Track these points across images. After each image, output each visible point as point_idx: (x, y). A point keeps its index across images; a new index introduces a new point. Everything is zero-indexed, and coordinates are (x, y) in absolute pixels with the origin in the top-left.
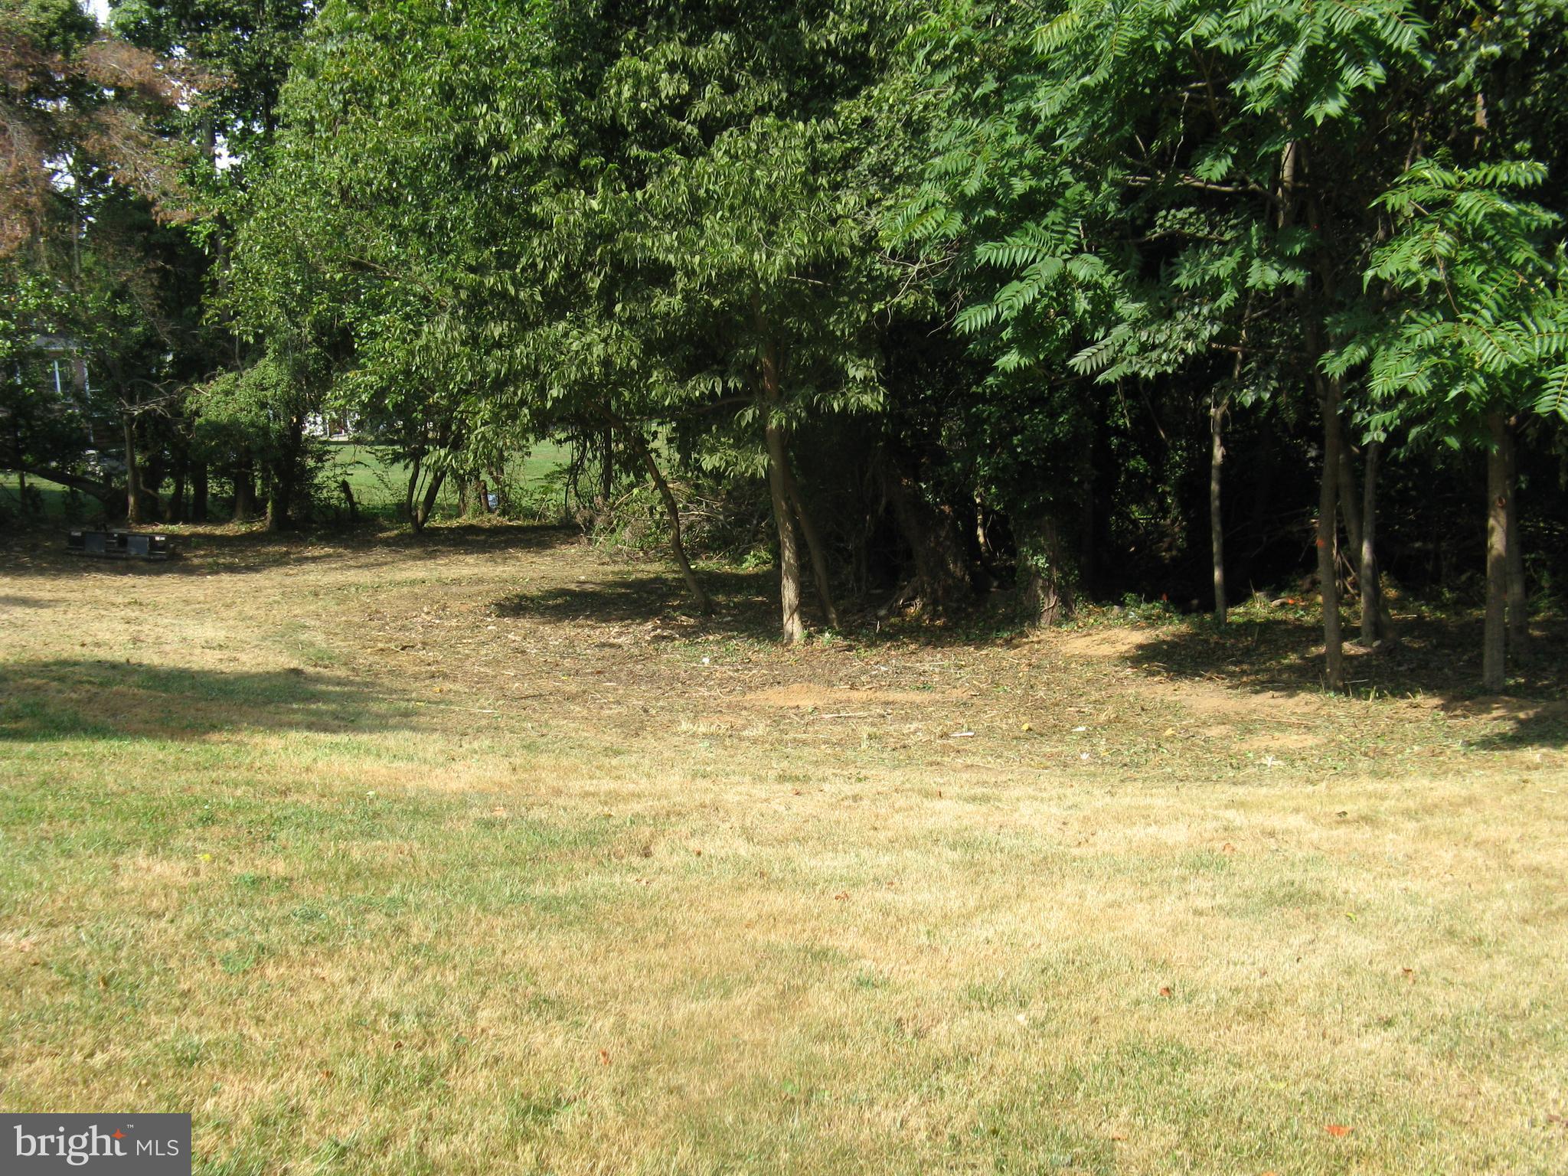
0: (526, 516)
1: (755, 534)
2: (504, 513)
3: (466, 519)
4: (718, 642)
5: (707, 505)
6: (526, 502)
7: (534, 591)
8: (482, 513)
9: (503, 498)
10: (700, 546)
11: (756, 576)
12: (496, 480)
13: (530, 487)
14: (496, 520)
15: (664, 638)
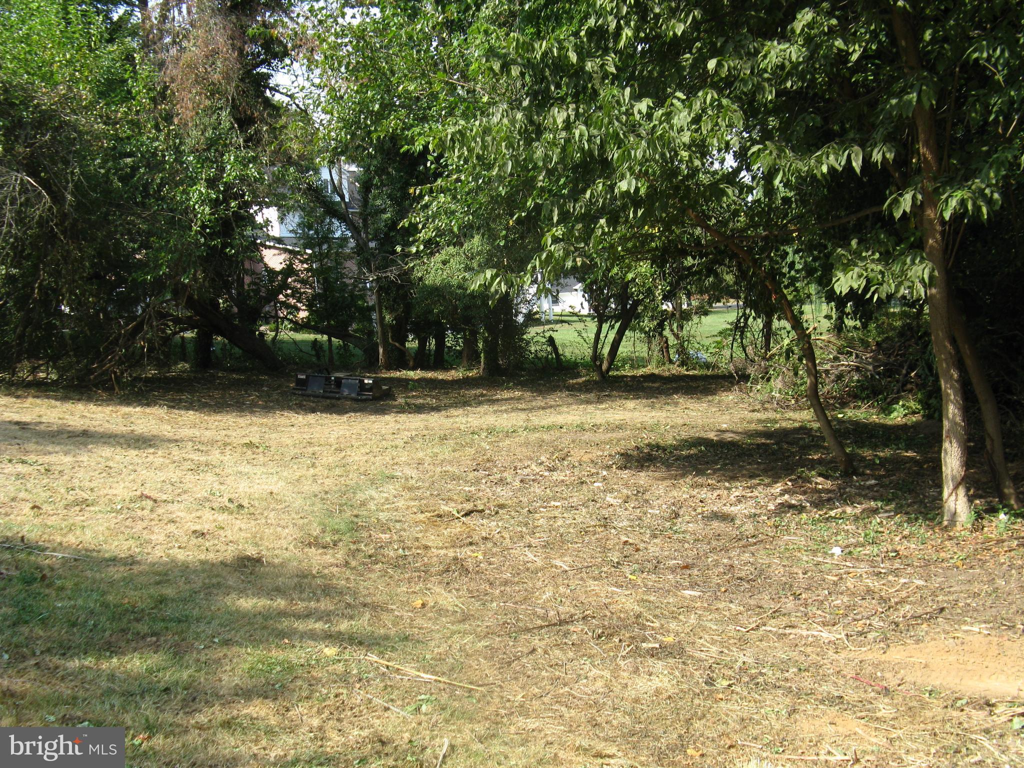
0: (701, 367)
1: (904, 385)
2: (683, 364)
3: (651, 369)
4: (856, 518)
5: (857, 356)
6: (704, 356)
7: (670, 440)
8: (664, 364)
9: (682, 350)
10: (849, 395)
11: (904, 427)
12: (677, 336)
13: (707, 342)
14: (675, 370)
15: (791, 506)
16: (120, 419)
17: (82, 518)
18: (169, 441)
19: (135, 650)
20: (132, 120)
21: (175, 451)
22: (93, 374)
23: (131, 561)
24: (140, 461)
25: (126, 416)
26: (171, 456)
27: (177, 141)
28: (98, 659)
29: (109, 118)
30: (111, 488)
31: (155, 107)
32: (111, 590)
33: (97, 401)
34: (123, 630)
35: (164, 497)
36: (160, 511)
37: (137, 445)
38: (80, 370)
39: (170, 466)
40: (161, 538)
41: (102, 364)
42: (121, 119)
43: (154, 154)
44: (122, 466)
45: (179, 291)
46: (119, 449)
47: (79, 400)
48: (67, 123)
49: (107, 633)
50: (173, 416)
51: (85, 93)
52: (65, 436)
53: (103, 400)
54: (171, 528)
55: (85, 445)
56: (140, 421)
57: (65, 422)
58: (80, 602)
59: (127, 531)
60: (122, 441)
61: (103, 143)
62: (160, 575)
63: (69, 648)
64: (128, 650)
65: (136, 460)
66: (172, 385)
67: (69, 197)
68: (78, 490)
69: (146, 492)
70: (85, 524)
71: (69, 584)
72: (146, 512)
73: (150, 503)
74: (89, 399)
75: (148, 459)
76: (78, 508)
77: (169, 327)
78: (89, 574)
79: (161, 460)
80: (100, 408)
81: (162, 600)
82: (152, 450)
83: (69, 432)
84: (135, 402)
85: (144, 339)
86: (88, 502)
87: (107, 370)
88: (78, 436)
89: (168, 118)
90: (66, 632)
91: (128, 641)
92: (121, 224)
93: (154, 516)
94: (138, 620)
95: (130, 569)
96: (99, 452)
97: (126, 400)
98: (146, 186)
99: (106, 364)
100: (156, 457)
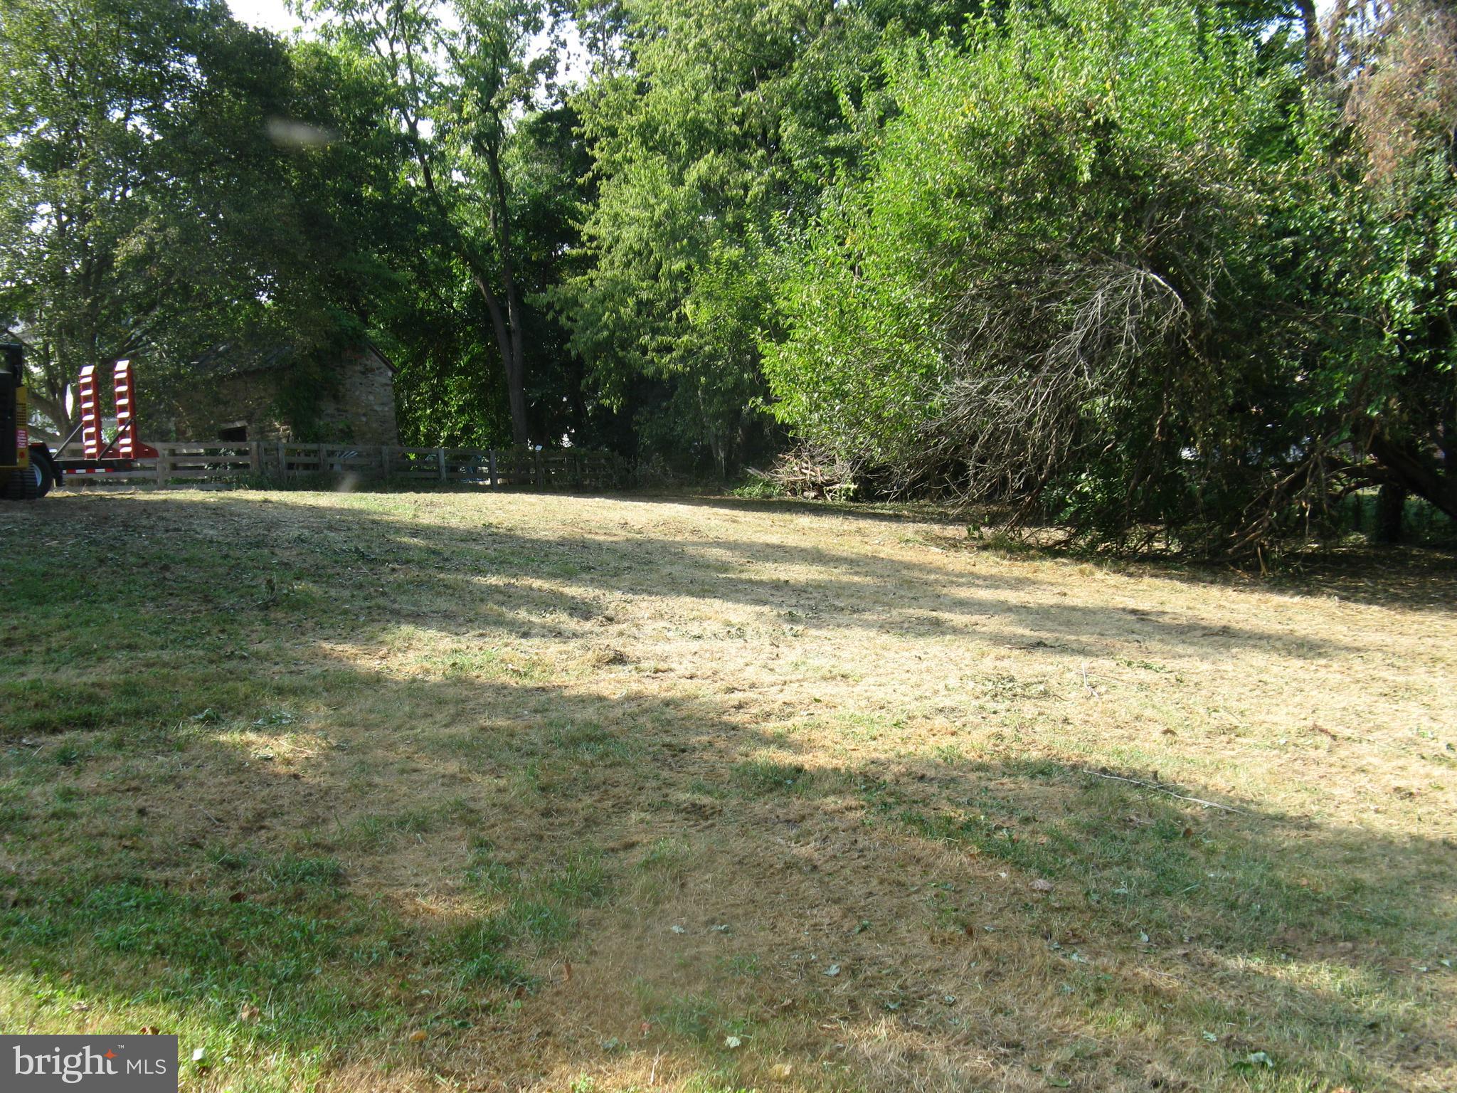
16: (1271, 613)
17: (1232, 753)
18: (1347, 649)
19: (1322, 958)
20: (1297, 183)
21: (1357, 665)
22: (1230, 546)
23: (1305, 824)
24: (1307, 677)
25: (1279, 608)
26: (1352, 672)
27: (1365, 207)
28: (1269, 962)
29: (1264, 183)
30: (1268, 713)
31: (1332, 161)
32: (1281, 863)
33: (1237, 584)
34: (1303, 925)
35: (1348, 733)
36: (1343, 753)
37: (1301, 652)
38: (1213, 541)
39: (1353, 686)
40: (1348, 794)
41: (1243, 532)
42: (1281, 182)
43: (1330, 230)
44: (1281, 682)
45: (1361, 427)
46: (1275, 657)
47: (1212, 583)
48: (1206, 197)
49: (1281, 926)
50: (1348, 611)
51: (1231, 151)
52: (1199, 633)
53: (1245, 584)
54: (1361, 780)
55: (1228, 647)
56: (1300, 617)
57: (1197, 613)
58: (1239, 875)
59: (1297, 778)
60: (1279, 644)
61: (1256, 220)
62: (1351, 849)
63: (1227, 940)
64: (1311, 955)
65: (1302, 674)
66: (1344, 566)
67: (1208, 299)
68: (1222, 713)
69: (1320, 723)
70: (1237, 762)
71: (1222, 847)
72: (1322, 753)
73: (1325, 741)
74: (1226, 582)
75: (1319, 674)
76: (1225, 738)
77: (1339, 479)
78: (1247, 834)
79: (1338, 676)
80: (1243, 596)
81: (1357, 888)
82: (1322, 662)
83: (1204, 628)
84: (1290, 588)
85: (1305, 498)
86: (1238, 731)
87: (1251, 541)
88: (1217, 634)
89: (1352, 175)
90: (1223, 916)
91: (1310, 942)
92: (1279, 334)
93: (1333, 760)
94: (1323, 913)
95: (1306, 836)
96: (1248, 658)
97: (1278, 586)
98: (1317, 275)
99: (1249, 534)
100: (1330, 671)
